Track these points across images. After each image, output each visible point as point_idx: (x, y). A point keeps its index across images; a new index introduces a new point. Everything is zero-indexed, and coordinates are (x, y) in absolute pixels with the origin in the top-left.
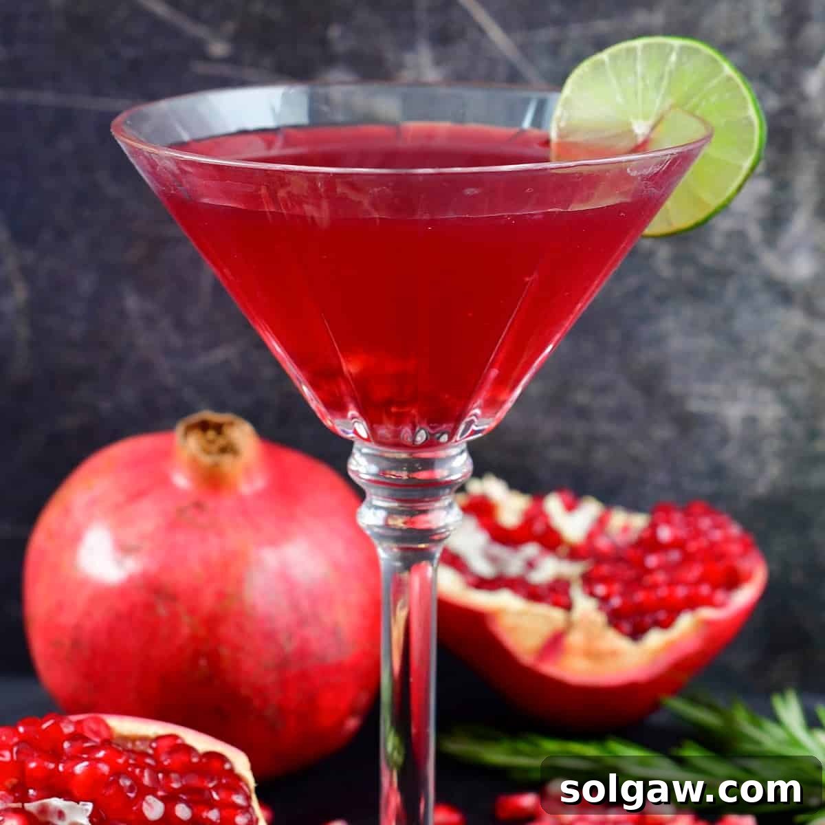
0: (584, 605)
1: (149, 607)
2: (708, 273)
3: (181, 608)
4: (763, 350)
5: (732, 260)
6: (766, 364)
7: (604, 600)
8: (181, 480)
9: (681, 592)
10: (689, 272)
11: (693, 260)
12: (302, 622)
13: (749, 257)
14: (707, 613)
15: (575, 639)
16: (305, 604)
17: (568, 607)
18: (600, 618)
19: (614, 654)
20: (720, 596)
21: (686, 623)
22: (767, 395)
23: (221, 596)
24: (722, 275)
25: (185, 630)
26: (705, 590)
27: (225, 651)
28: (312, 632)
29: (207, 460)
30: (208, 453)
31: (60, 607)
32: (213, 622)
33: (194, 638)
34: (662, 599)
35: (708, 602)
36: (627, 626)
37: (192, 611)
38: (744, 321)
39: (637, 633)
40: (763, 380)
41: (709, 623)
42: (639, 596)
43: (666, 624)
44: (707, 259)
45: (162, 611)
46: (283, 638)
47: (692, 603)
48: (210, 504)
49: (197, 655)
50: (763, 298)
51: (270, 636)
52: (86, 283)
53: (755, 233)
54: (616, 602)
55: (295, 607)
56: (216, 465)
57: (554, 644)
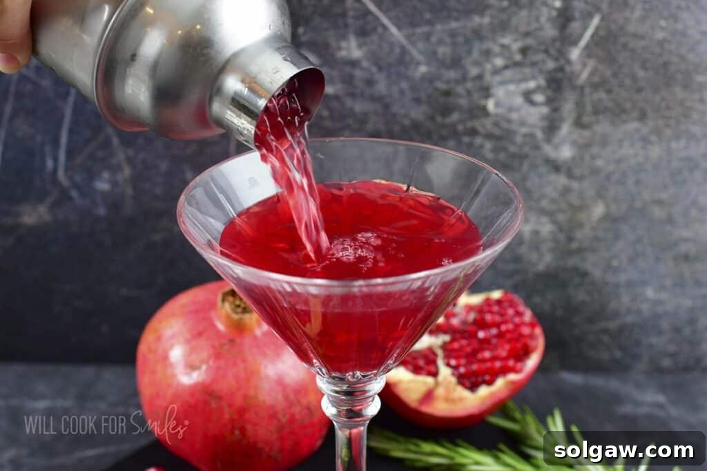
0: (445, 372)
1: (206, 403)
2: (513, 156)
3: (224, 404)
4: (543, 196)
5: (526, 149)
6: (545, 203)
7: (455, 368)
8: (221, 326)
9: (498, 364)
10: (502, 156)
11: (505, 149)
12: (290, 404)
13: (537, 147)
14: (512, 377)
15: (440, 392)
16: (292, 397)
17: (435, 374)
18: (453, 380)
19: (461, 399)
20: (519, 365)
21: (500, 383)
22: (544, 219)
23: (246, 397)
24: (522, 157)
25: (227, 416)
26: (511, 363)
27: (249, 427)
28: (296, 410)
29: (236, 317)
30: (237, 313)
31: (158, 395)
32: (242, 411)
33: (232, 420)
34: (488, 369)
35: (514, 370)
36: (468, 384)
37: (230, 406)
38: (533, 182)
39: (473, 387)
40: (543, 212)
41: (513, 383)
42: (475, 367)
43: (490, 383)
44: (512, 149)
45: (214, 405)
46: (280, 416)
47: (505, 371)
48: (238, 341)
49: (233, 428)
50: (543, 169)
51: (273, 416)
52: (164, 166)
53: (540, 135)
54: (462, 370)
55: (286, 398)
56: (241, 319)
57: (429, 396)
